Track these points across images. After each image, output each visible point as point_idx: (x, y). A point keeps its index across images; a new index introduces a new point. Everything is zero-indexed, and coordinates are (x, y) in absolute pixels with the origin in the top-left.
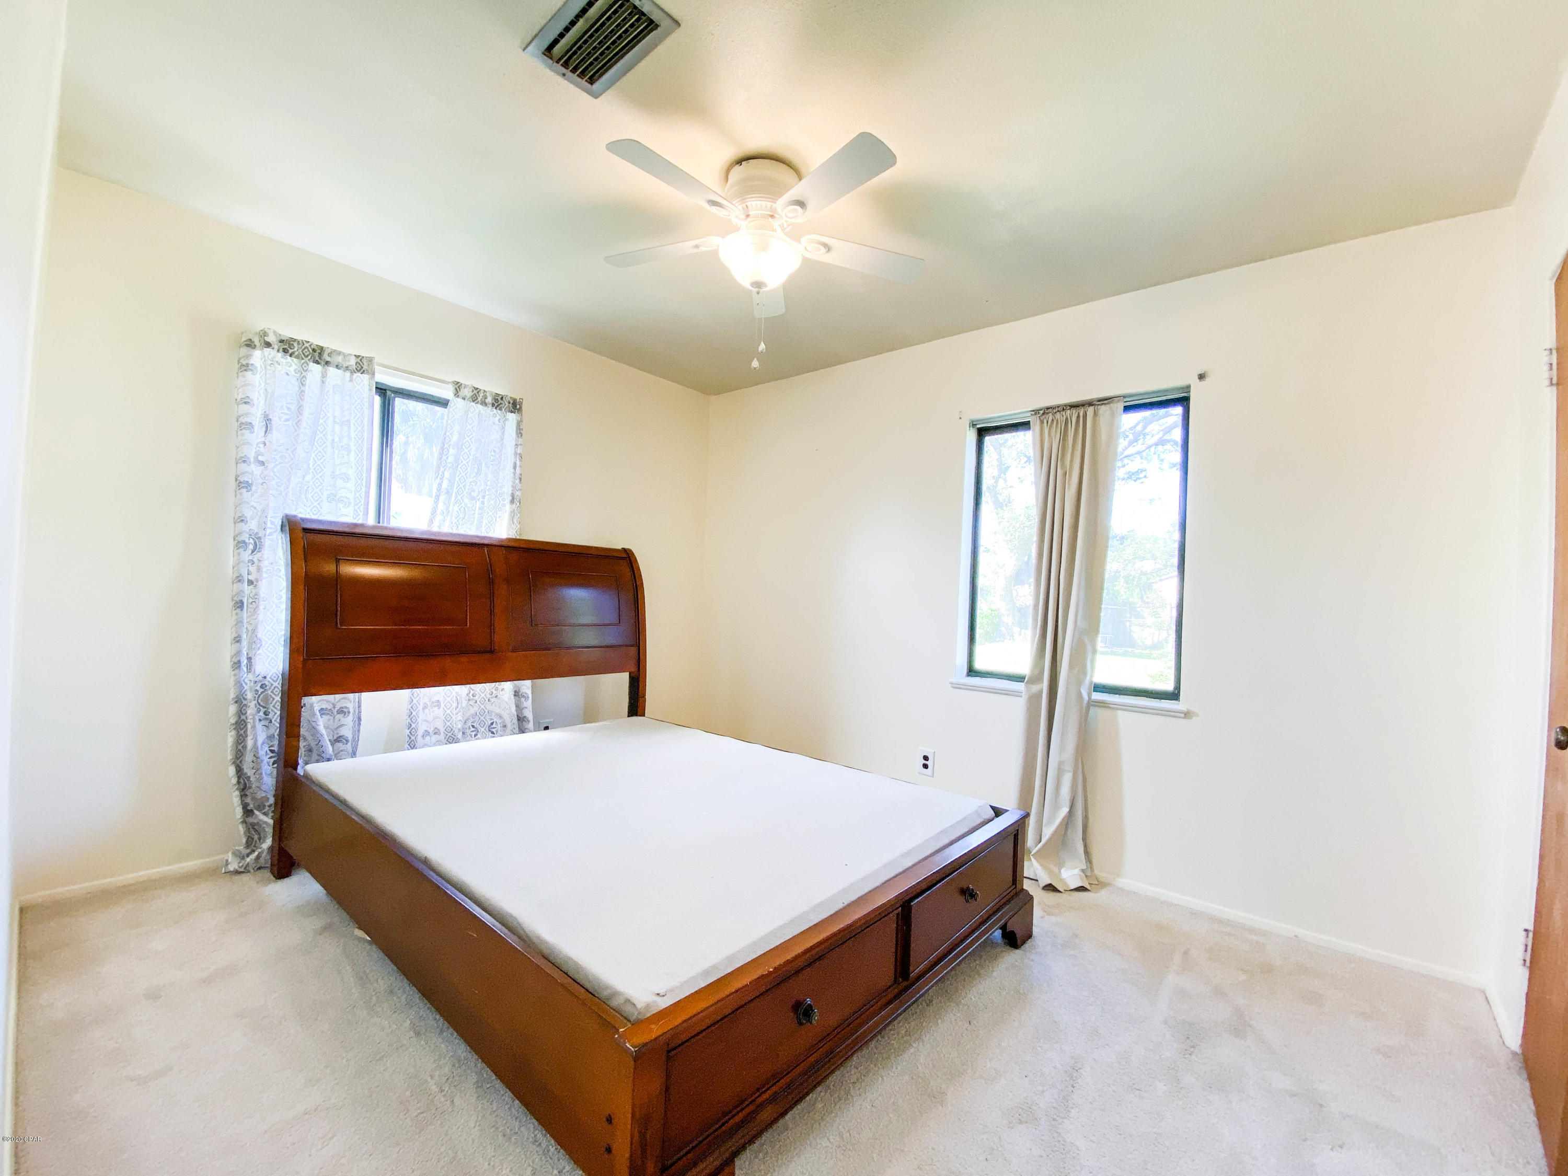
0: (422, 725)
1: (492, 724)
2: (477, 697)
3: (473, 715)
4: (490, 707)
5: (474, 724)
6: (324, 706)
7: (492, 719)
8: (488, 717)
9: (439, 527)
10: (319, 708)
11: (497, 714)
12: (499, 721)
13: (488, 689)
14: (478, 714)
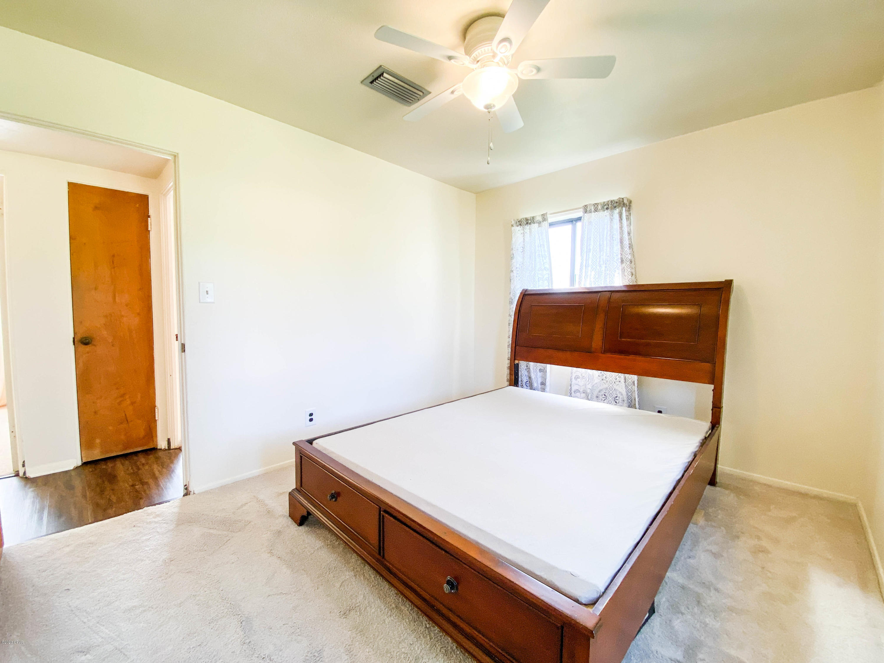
0: (574, 386)
1: (616, 397)
2: (607, 379)
3: (605, 389)
4: (615, 387)
5: (606, 394)
6: (541, 368)
7: (616, 394)
8: (614, 393)
9: (584, 285)
10: (539, 368)
11: (620, 392)
12: (621, 397)
13: (614, 376)
14: (608, 389)
